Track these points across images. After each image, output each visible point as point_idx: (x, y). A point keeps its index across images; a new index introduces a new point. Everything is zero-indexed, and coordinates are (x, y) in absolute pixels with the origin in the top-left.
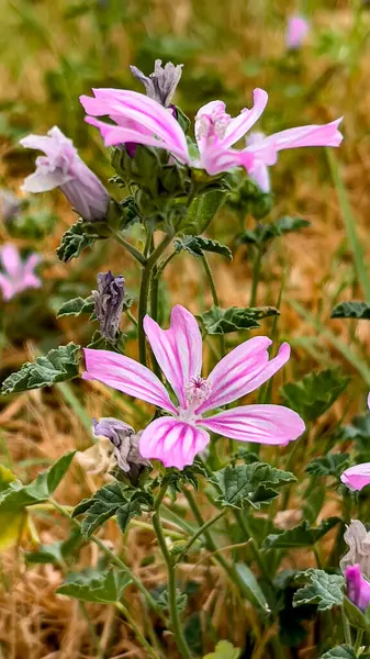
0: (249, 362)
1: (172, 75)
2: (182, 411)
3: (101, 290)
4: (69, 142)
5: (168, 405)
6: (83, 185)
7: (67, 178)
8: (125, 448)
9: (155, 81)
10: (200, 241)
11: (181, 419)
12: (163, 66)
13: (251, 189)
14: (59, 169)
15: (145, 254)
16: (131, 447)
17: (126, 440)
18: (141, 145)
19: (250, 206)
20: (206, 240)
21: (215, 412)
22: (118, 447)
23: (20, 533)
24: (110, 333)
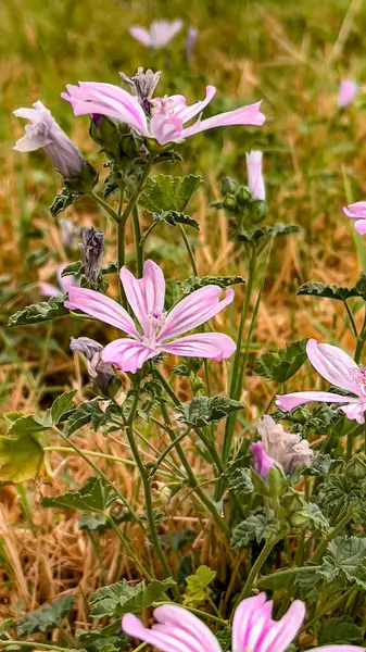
0: (202, 304)
1: (151, 79)
2: (145, 339)
3: (85, 242)
4: (49, 112)
5: (133, 332)
6: (61, 148)
7: (48, 142)
8: (95, 361)
9: (137, 82)
10: (174, 214)
11: (143, 344)
12: (144, 72)
13: (245, 196)
14: (41, 134)
15: (120, 212)
16: (100, 360)
17: (96, 355)
18: (103, 116)
19: (246, 212)
20: (179, 214)
21: (171, 340)
22: (90, 360)
23: (38, 469)
24: (93, 278)
